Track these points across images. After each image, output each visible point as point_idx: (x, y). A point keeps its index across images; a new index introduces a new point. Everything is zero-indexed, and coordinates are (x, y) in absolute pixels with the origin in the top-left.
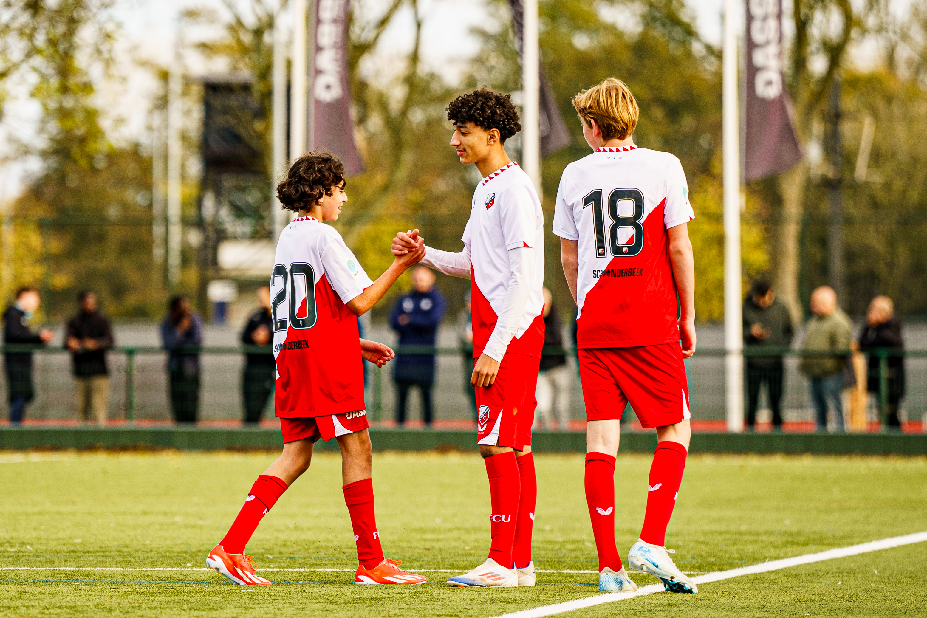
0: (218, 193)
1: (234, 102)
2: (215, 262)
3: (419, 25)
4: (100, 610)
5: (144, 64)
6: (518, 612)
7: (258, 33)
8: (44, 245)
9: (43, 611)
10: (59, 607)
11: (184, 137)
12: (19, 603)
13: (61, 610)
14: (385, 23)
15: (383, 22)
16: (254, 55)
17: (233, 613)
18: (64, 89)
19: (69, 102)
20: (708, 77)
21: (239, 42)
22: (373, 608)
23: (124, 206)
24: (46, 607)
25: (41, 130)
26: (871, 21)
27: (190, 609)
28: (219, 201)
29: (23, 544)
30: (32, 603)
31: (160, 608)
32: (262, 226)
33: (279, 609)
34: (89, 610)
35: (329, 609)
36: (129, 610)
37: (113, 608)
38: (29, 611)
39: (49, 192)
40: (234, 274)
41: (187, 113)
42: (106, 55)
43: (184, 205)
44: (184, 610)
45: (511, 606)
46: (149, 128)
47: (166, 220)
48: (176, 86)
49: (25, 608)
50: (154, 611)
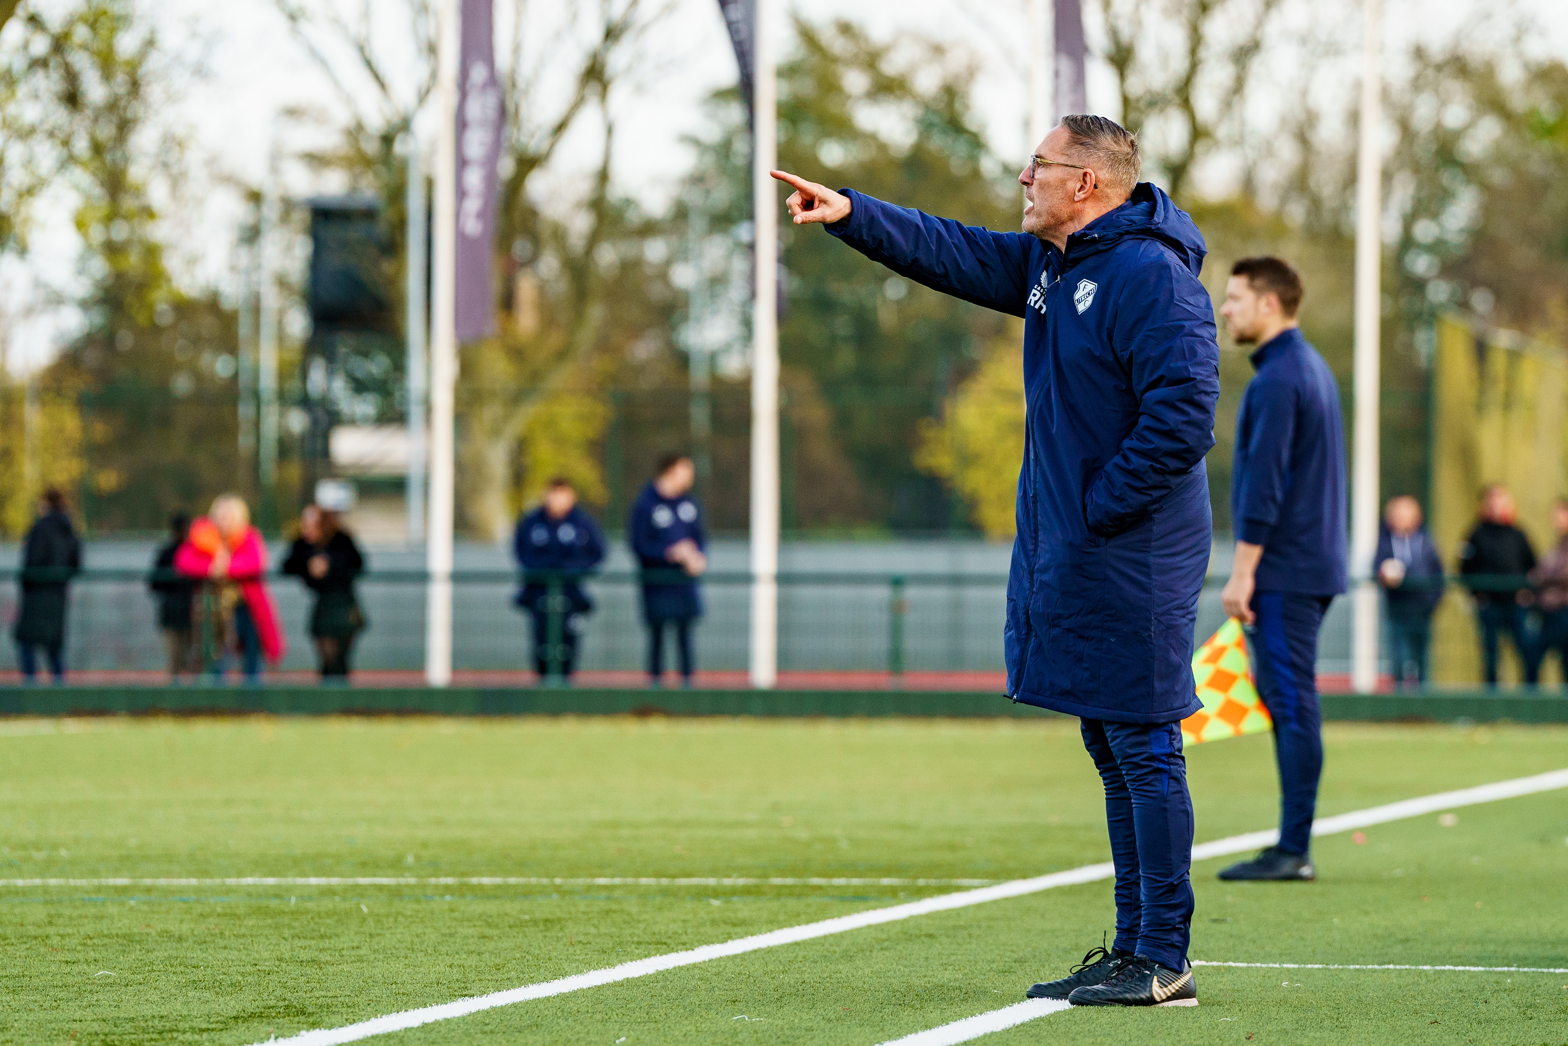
0: (331, 358)
1: (355, 233)
2: (325, 452)
3: (610, 131)
4: (166, 939)
5: (229, 180)
6: (749, 937)
7: (387, 140)
8: (85, 429)
9: (85, 941)
10: (107, 936)
11: (282, 282)
12: (51, 930)
13: (111, 941)
14: (563, 127)
15: (560, 128)
16: (382, 169)
17: (353, 942)
18: (113, 215)
19: (120, 232)
20: (1002, 205)
21: (359, 151)
22: (548, 934)
23: (199, 377)
24: (89, 935)
25: (81, 272)
26: (1222, 132)
27: (293, 937)
28: (330, 373)
29: (55, 847)
30: (70, 931)
31: (251, 936)
32: (391, 406)
33: (417, 936)
34: (150, 939)
35: (487, 935)
36: (207, 939)
37: (184, 937)
38: (64, 942)
39: (92, 357)
40: (351, 472)
41: (289, 248)
42: (175, 170)
43: (283, 375)
44: (284, 939)
45: (738, 929)
46: (233, 269)
47: (256, 395)
48: (271, 211)
49: (59, 938)
50: (243, 941)
